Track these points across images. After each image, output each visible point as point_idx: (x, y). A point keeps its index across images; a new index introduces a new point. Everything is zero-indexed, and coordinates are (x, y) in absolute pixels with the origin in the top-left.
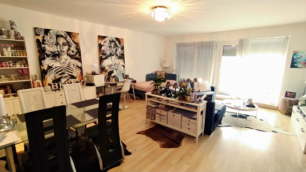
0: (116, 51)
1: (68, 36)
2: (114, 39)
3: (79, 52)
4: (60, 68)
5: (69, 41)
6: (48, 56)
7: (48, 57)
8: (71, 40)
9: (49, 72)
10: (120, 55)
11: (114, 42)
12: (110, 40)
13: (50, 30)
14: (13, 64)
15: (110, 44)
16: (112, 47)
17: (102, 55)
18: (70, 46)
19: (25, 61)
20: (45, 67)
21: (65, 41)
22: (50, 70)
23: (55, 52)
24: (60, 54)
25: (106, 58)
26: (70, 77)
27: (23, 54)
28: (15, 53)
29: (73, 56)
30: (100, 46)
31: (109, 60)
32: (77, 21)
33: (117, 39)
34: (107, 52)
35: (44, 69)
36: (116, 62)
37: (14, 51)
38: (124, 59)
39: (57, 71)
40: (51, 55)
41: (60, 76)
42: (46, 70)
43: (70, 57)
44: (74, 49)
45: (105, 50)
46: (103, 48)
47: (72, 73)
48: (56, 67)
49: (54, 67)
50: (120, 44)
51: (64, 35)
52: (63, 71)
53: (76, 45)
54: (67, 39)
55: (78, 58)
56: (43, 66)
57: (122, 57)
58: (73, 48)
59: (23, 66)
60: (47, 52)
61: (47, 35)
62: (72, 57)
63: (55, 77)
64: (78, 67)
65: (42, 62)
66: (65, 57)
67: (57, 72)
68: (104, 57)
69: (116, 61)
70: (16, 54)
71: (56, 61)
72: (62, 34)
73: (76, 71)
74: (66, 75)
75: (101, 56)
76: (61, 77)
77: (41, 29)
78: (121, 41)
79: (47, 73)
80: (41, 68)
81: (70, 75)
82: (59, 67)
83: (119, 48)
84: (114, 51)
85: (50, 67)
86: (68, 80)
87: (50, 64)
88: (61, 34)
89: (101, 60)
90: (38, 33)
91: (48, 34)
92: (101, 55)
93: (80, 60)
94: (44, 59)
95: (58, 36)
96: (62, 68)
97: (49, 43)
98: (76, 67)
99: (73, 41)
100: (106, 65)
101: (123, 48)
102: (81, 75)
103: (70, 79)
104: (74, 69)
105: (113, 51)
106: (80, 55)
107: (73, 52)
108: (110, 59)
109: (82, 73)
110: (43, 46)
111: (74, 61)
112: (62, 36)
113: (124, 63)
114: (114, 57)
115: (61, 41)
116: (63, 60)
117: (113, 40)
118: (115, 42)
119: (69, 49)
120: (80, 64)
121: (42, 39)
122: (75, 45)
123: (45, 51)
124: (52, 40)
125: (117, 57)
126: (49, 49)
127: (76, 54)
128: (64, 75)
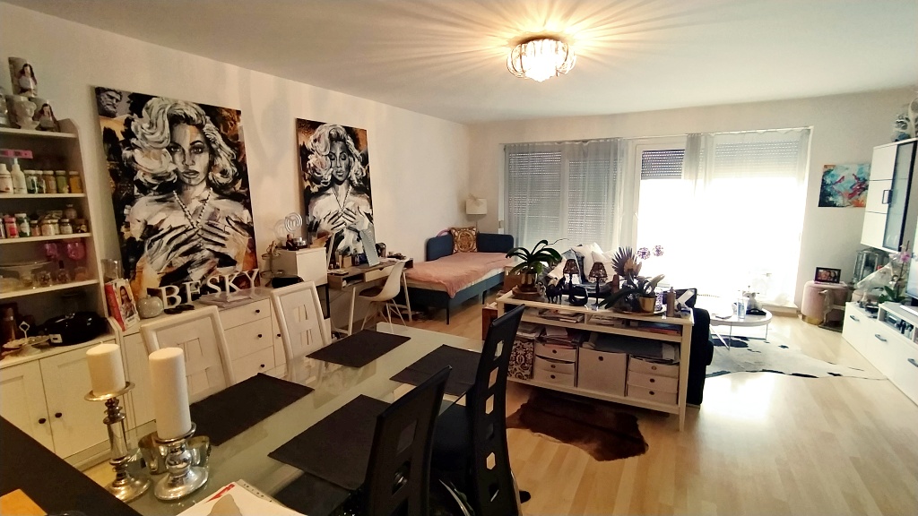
0: (349, 168)
1: (208, 118)
2: (342, 132)
3: (242, 173)
4: (184, 232)
5: (211, 136)
6: (145, 190)
7: (146, 194)
8: (216, 132)
9: (150, 247)
10: (358, 181)
11: (340, 140)
12: (330, 135)
13: (150, 97)
14: (32, 226)
15: (332, 145)
16: (338, 155)
17: (311, 183)
18: (214, 154)
19: (75, 212)
20: (136, 231)
21: (199, 137)
22: (153, 241)
23: (169, 176)
24: (184, 183)
25: (322, 192)
26: (217, 260)
27: (69, 183)
28: (39, 180)
29: (225, 186)
30: (304, 153)
31: (327, 198)
32: (233, 70)
33: (349, 130)
34: (323, 173)
35: (132, 239)
36: (349, 205)
37: (35, 175)
38: (369, 193)
39: (175, 243)
40: (154, 185)
41: (185, 260)
42: (138, 239)
43: (215, 191)
44: (228, 165)
45: (319, 166)
46: (312, 160)
47: (223, 245)
48: (172, 230)
49: (165, 227)
50: (357, 148)
51: (195, 117)
52: (195, 243)
53: (232, 152)
54: (205, 129)
55: (240, 194)
56: (128, 226)
57: (363, 188)
58: (224, 161)
59: (69, 228)
60: (139, 176)
61: (140, 116)
62: (221, 191)
63: (170, 265)
64: (240, 224)
65: (126, 211)
66: (199, 191)
67: (177, 247)
68: (315, 189)
69: (349, 201)
70: (44, 187)
71: (173, 208)
72: (188, 113)
73: (235, 240)
74: (206, 253)
75: (308, 187)
76: (189, 265)
77: (119, 93)
78: (360, 136)
79: (142, 252)
80: (121, 234)
81: (217, 254)
82: (184, 229)
83: (356, 160)
84: (343, 169)
85: (151, 231)
86: (210, 271)
87: (150, 217)
88: (185, 114)
89: (307, 198)
90: (111, 108)
91: (144, 111)
92: (308, 183)
93: (244, 200)
94: (131, 200)
95: (175, 120)
96: (192, 232)
97: (146, 145)
98: (233, 224)
99: (223, 136)
100: (322, 216)
101: (365, 161)
102: (250, 251)
103: (218, 269)
104: (228, 233)
105: (339, 169)
106: (246, 185)
107: (224, 173)
108: (333, 196)
109: (252, 245)
110: (126, 153)
111: (227, 206)
112: (188, 120)
113: (371, 208)
114: (342, 188)
115: (188, 135)
116: (195, 204)
117: (338, 134)
118: (344, 141)
119: (211, 166)
120: (245, 216)
121: (123, 128)
122: (228, 149)
123: (134, 172)
124: (158, 134)
125: (351, 187)
126: (148, 164)
127: (234, 182)
128: (198, 256)
